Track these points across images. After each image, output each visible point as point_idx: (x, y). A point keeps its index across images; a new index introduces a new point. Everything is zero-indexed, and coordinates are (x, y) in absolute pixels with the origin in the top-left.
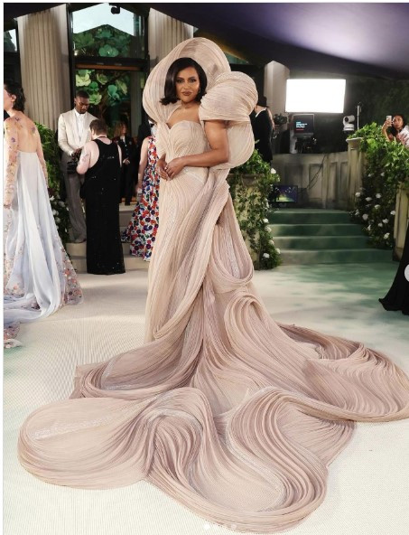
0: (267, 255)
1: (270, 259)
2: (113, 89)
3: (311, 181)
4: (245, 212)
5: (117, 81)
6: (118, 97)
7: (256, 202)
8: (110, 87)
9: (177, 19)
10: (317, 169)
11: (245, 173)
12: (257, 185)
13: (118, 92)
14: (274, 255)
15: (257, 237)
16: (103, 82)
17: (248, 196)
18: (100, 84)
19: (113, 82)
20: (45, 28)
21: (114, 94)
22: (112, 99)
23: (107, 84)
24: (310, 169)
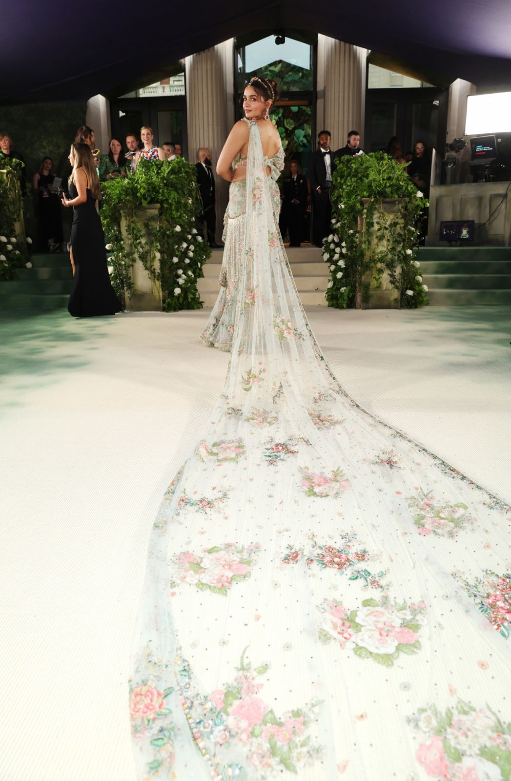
0: (410, 293)
1: (413, 297)
2: (300, 133)
3: (491, 215)
4: (385, 242)
5: (305, 126)
6: (305, 141)
7: (398, 229)
8: (297, 132)
9: (345, 42)
10: (500, 200)
11: (385, 197)
12: (399, 211)
13: (305, 136)
14: (419, 293)
15: (398, 270)
16: (290, 128)
17: (388, 223)
18: (286, 129)
19: (300, 126)
20: (209, 67)
21: (302, 138)
22: (299, 145)
23: (294, 129)
24: (491, 201)
